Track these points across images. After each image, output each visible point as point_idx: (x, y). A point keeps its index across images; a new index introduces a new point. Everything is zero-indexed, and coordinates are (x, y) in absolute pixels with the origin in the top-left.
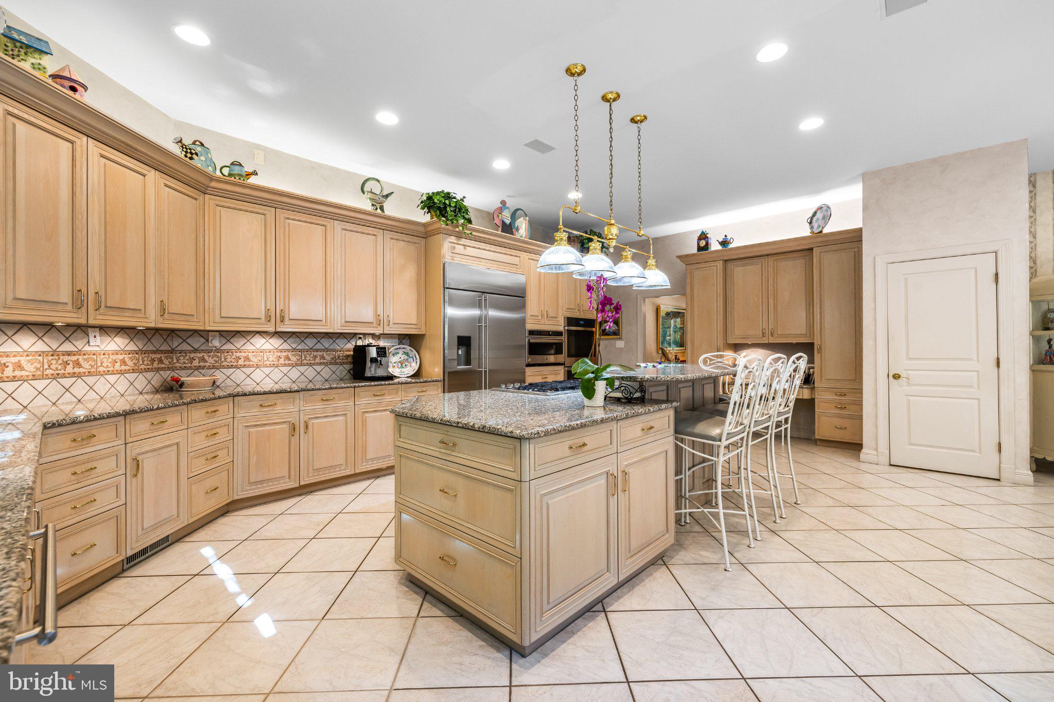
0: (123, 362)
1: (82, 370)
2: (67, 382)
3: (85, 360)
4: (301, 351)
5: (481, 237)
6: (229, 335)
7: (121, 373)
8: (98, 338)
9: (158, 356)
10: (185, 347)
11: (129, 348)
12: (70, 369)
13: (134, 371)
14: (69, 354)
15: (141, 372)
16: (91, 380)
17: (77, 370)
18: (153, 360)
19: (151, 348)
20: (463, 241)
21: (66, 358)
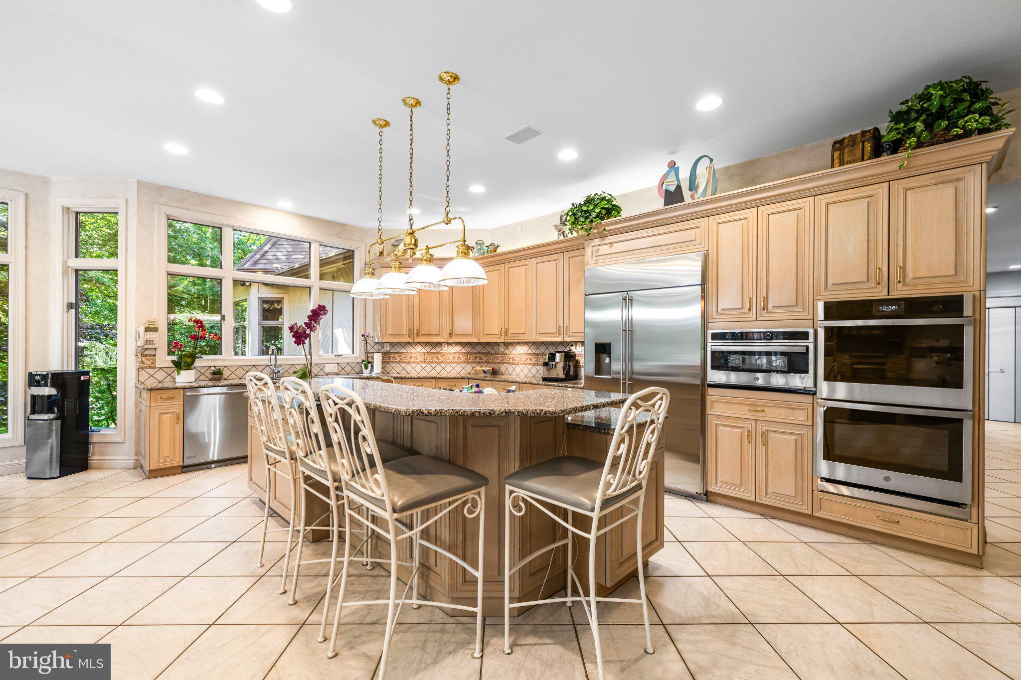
0: (459, 358)
1: (439, 360)
2: (434, 365)
3: (441, 356)
4: (538, 355)
5: (620, 228)
6: (507, 345)
7: (458, 363)
8: (446, 347)
9: (479, 355)
10: (493, 351)
11: (462, 351)
12: (434, 360)
13: (465, 362)
14: (434, 353)
15: (468, 363)
16: (443, 365)
17: (437, 360)
18: (476, 358)
19: (475, 351)
20: (610, 239)
21: (433, 355)
